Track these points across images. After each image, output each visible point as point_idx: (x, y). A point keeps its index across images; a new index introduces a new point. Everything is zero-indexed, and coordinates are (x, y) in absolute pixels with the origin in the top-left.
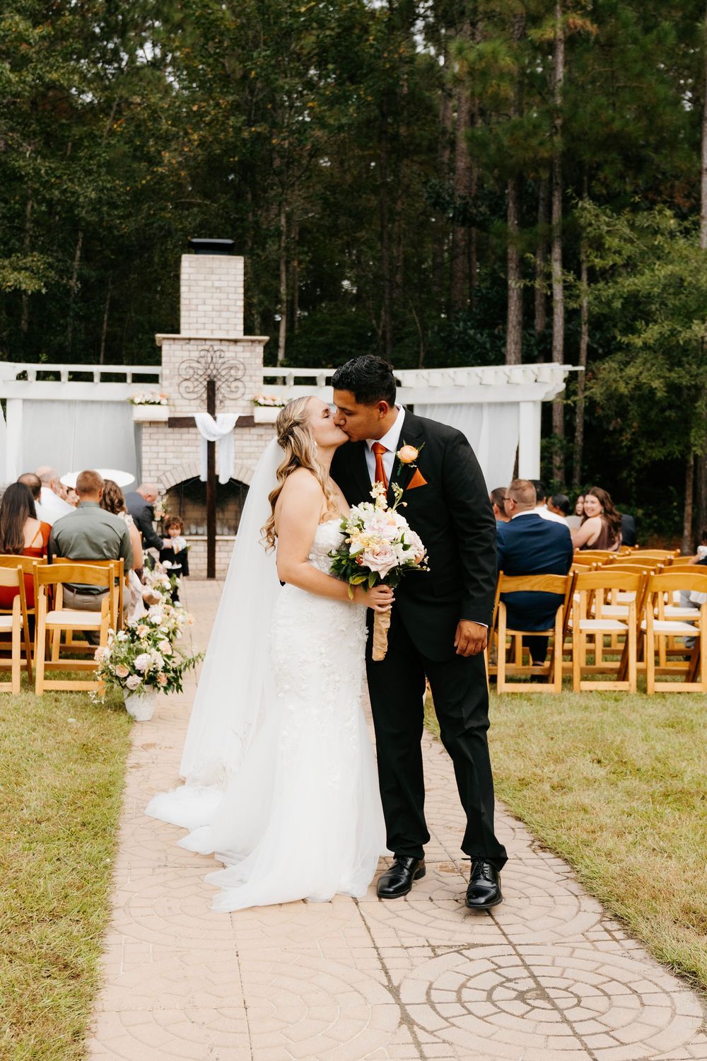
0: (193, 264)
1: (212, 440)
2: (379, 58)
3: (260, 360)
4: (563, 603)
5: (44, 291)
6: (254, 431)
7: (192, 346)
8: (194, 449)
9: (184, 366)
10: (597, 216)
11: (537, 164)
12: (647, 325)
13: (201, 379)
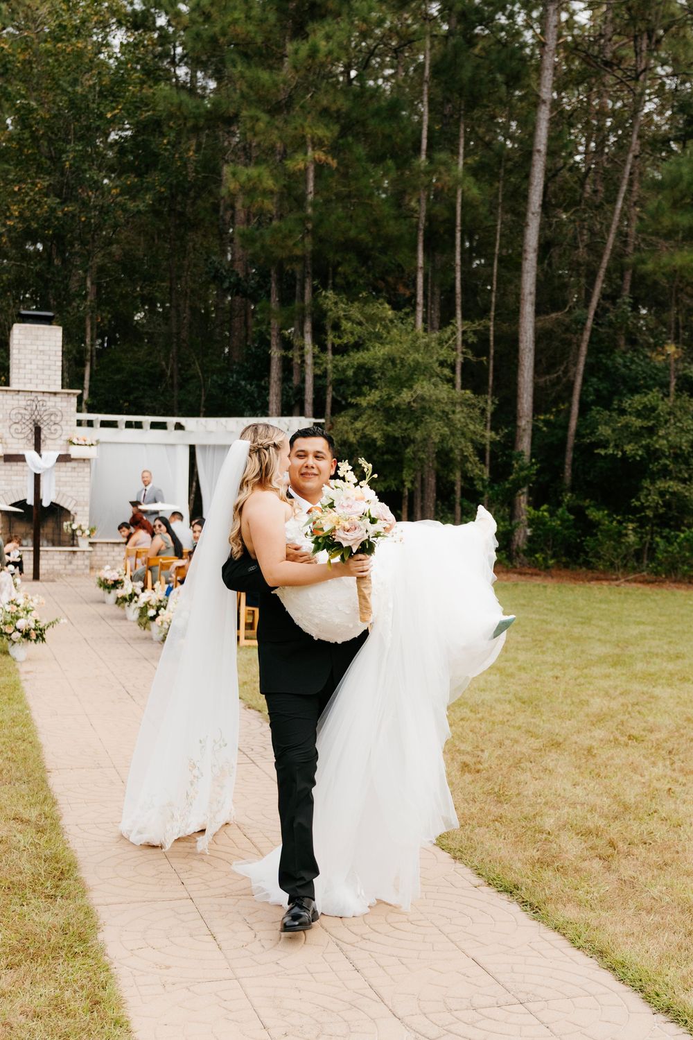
0: (22, 332)
1: (38, 472)
3: (74, 409)
6: (68, 464)
7: (21, 396)
8: (21, 478)
9: (13, 412)
10: (336, 303)
11: (293, 259)
12: (370, 390)
13: (28, 423)
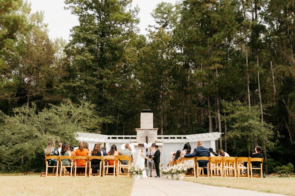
0: (143, 115)
1: (147, 148)
2: (181, 74)
3: (157, 134)
4: (208, 162)
5: (112, 123)
7: (143, 131)
9: (141, 135)
10: (225, 103)
